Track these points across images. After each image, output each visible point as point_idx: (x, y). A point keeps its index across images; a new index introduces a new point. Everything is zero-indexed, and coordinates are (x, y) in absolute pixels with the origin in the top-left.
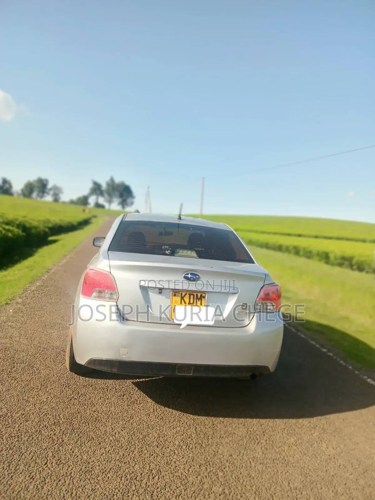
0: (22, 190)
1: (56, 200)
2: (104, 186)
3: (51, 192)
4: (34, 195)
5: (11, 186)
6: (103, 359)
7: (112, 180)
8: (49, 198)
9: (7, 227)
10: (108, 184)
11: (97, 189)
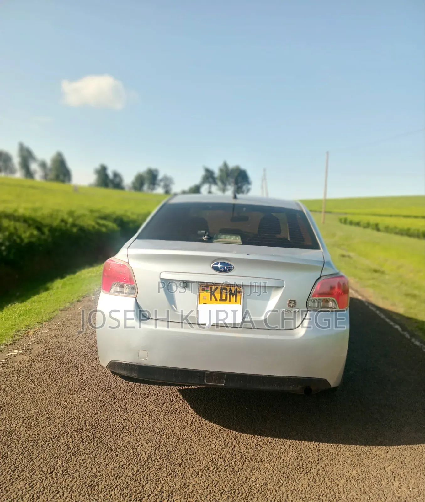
0: (134, 184)
1: (167, 192)
2: (217, 173)
3: (162, 184)
4: (145, 187)
5: (121, 180)
6: (123, 362)
7: (225, 165)
8: (160, 190)
9: (102, 222)
10: (221, 170)
11: (209, 177)
